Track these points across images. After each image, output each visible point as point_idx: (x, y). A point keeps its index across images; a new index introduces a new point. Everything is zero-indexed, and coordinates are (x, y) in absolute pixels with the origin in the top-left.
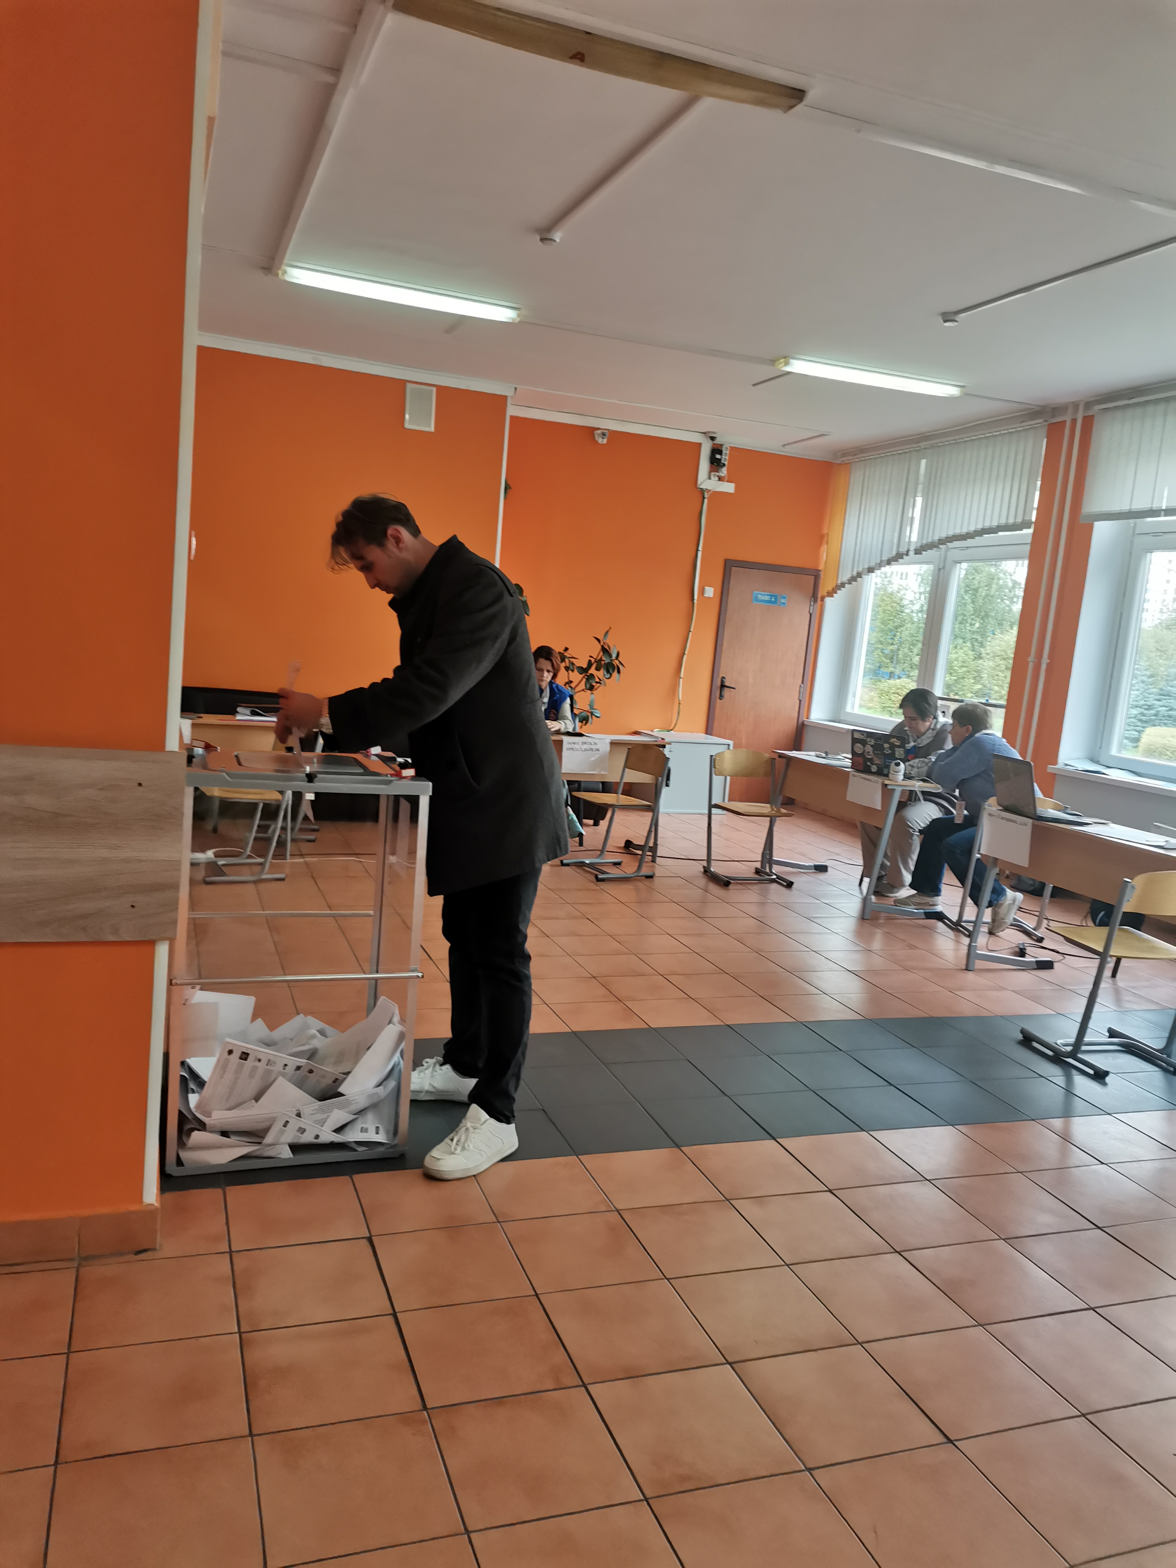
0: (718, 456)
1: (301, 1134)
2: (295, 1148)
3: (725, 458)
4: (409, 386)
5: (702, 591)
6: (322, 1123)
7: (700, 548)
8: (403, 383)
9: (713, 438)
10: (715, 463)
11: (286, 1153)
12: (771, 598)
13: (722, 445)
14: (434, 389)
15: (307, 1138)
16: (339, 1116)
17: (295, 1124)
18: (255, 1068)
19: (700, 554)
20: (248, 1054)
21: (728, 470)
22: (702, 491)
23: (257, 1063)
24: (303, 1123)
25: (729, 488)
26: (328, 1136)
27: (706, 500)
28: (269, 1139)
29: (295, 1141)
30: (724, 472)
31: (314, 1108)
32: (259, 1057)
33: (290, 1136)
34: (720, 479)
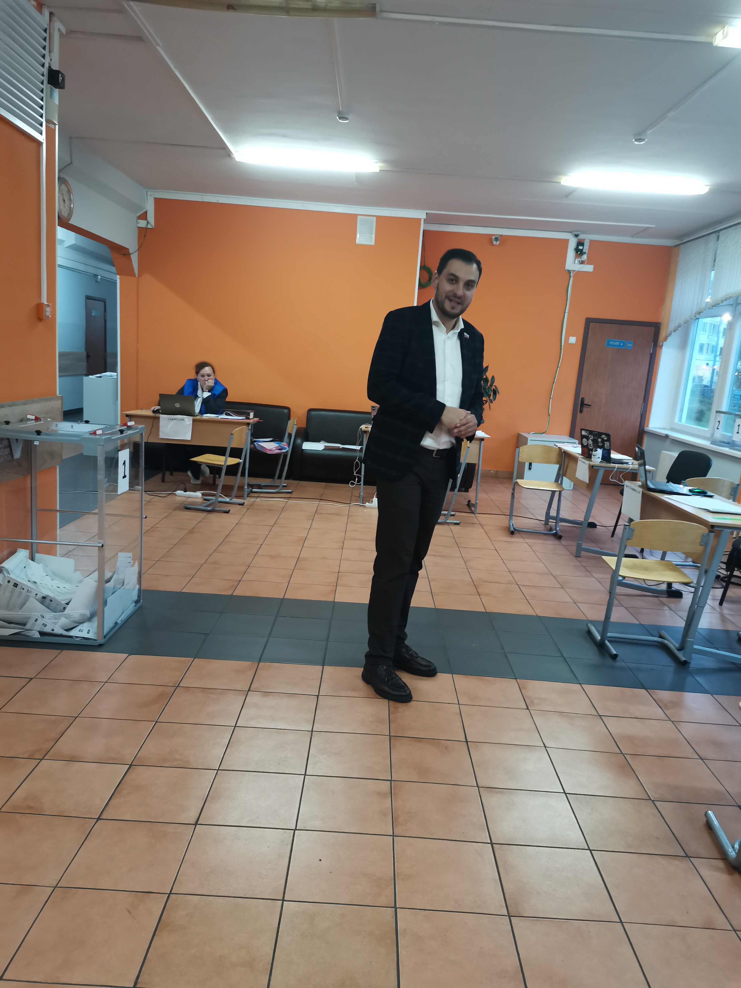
0: (581, 247)
1: (45, 627)
2: (42, 634)
3: (586, 248)
4: (359, 217)
5: (567, 339)
6: (56, 623)
7: (567, 311)
8: (356, 216)
9: (576, 236)
10: (579, 252)
11: (37, 635)
12: (620, 344)
13: (584, 240)
14: (375, 218)
15: (48, 629)
16: (63, 621)
17: (40, 621)
18: (20, 593)
19: (566, 314)
20: (17, 585)
21: (588, 257)
22: (569, 272)
23: (22, 590)
24: (45, 621)
25: (589, 268)
26: (58, 630)
27: (572, 278)
28: (27, 627)
29: (41, 630)
30: (585, 257)
31: (50, 616)
32: (23, 587)
33: (38, 627)
34: (582, 263)
